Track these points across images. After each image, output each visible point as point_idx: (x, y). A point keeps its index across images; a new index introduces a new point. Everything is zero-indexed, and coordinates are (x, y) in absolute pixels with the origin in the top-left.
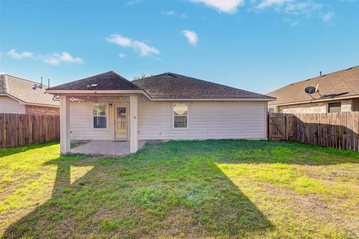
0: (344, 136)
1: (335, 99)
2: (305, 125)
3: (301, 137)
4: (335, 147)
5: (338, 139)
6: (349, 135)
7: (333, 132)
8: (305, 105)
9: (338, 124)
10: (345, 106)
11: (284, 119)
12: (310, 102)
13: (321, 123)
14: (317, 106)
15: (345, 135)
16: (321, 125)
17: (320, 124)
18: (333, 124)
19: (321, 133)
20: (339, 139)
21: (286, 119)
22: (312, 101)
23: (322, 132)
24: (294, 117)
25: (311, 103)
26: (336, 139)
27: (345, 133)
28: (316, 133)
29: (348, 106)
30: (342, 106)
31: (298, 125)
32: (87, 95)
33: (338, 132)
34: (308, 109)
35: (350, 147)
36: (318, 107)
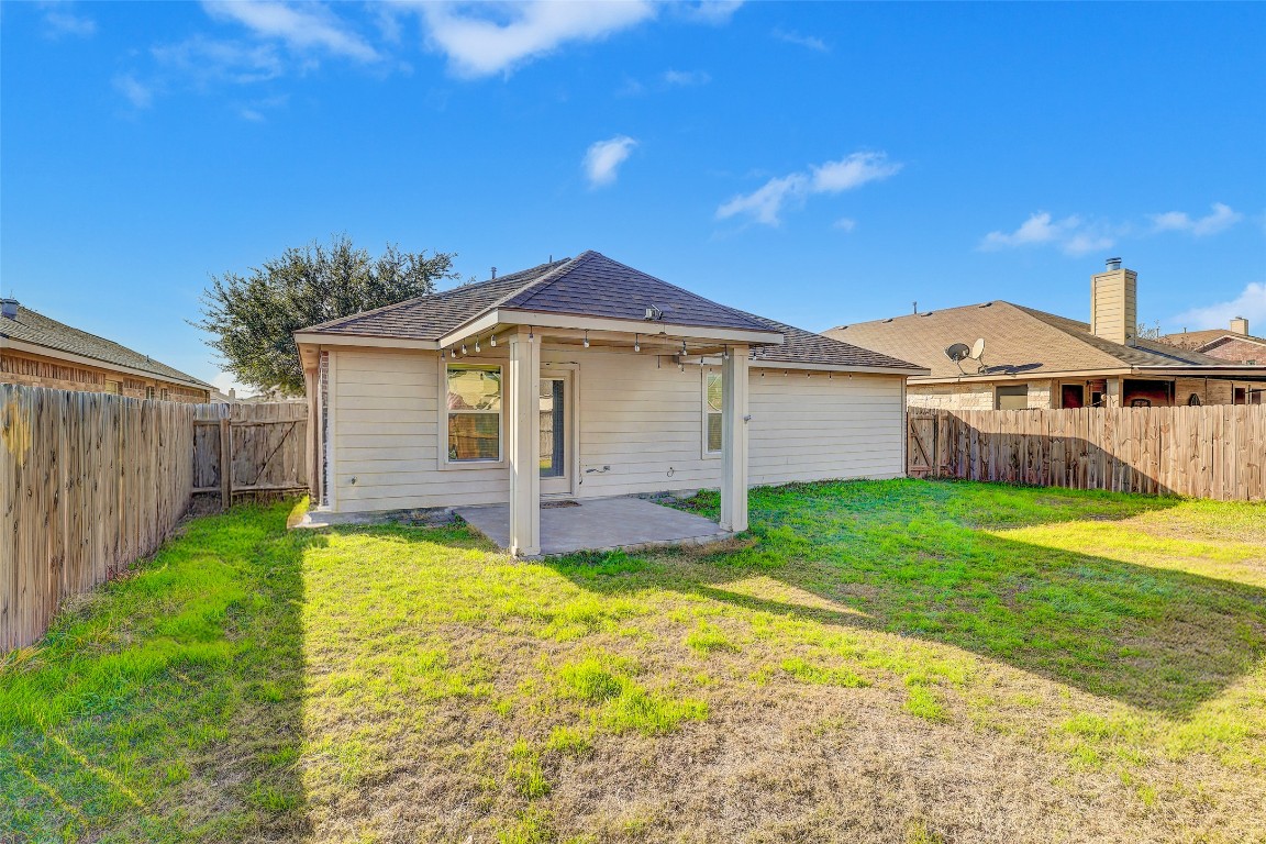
0: (1082, 460)
1: (1018, 377)
2: (983, 439)
3: (970, 468)
4: (1060, 484)
5: (1068, 467)
6: (1092, 457)
7: (1056, 452)
8: (936, 389)
9: (1068, 435)
10: (1037, 393)
11: (931, 422)
12: (956, 380)
13: (1027, 433)
14: (970, 391)
15: (1085, 458)
16: (1027, 439)
17: (1024, 436)
18: (1057, 434)
19: (1027, 455)
20: (1071, 466)
21: (936, 425)
22: (962, 380)
23: (1030, 454)
24: (951, 419)
25: (959, 383)
26: (1063, 467)
27: (1084, 454)
28: (1015, 456)
29: (1042, 394)
30: (1032, 394)
31: (963, 440)
32: (633, 340)
33: (1067, 452)
34: (945, 398)
35: (1095, 482)
36: (973, 395)
